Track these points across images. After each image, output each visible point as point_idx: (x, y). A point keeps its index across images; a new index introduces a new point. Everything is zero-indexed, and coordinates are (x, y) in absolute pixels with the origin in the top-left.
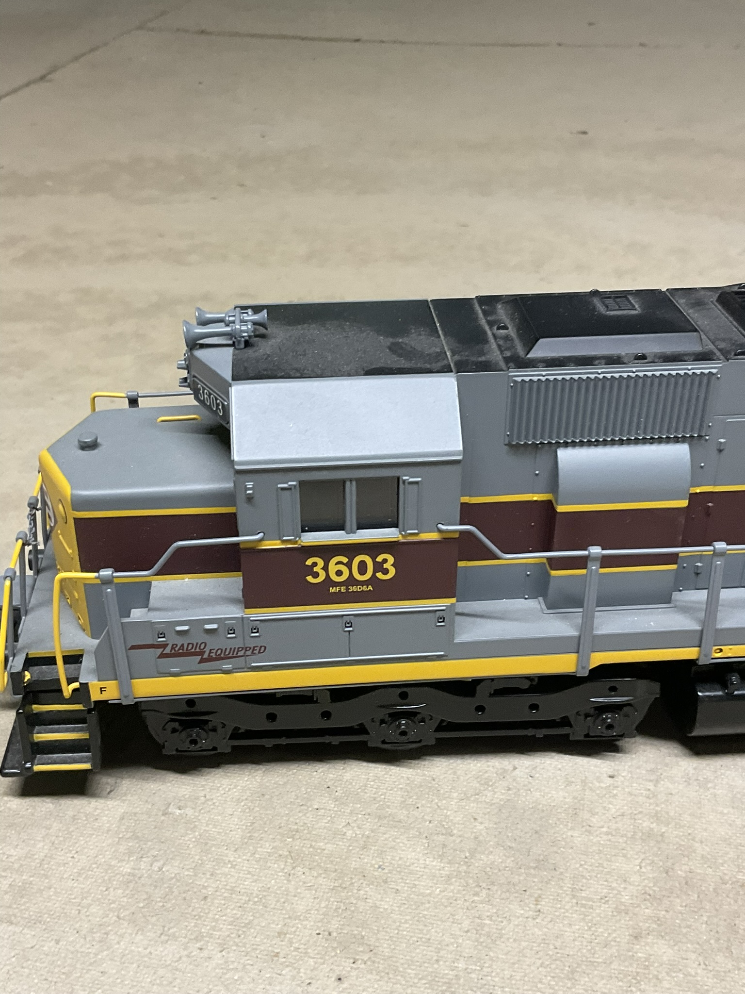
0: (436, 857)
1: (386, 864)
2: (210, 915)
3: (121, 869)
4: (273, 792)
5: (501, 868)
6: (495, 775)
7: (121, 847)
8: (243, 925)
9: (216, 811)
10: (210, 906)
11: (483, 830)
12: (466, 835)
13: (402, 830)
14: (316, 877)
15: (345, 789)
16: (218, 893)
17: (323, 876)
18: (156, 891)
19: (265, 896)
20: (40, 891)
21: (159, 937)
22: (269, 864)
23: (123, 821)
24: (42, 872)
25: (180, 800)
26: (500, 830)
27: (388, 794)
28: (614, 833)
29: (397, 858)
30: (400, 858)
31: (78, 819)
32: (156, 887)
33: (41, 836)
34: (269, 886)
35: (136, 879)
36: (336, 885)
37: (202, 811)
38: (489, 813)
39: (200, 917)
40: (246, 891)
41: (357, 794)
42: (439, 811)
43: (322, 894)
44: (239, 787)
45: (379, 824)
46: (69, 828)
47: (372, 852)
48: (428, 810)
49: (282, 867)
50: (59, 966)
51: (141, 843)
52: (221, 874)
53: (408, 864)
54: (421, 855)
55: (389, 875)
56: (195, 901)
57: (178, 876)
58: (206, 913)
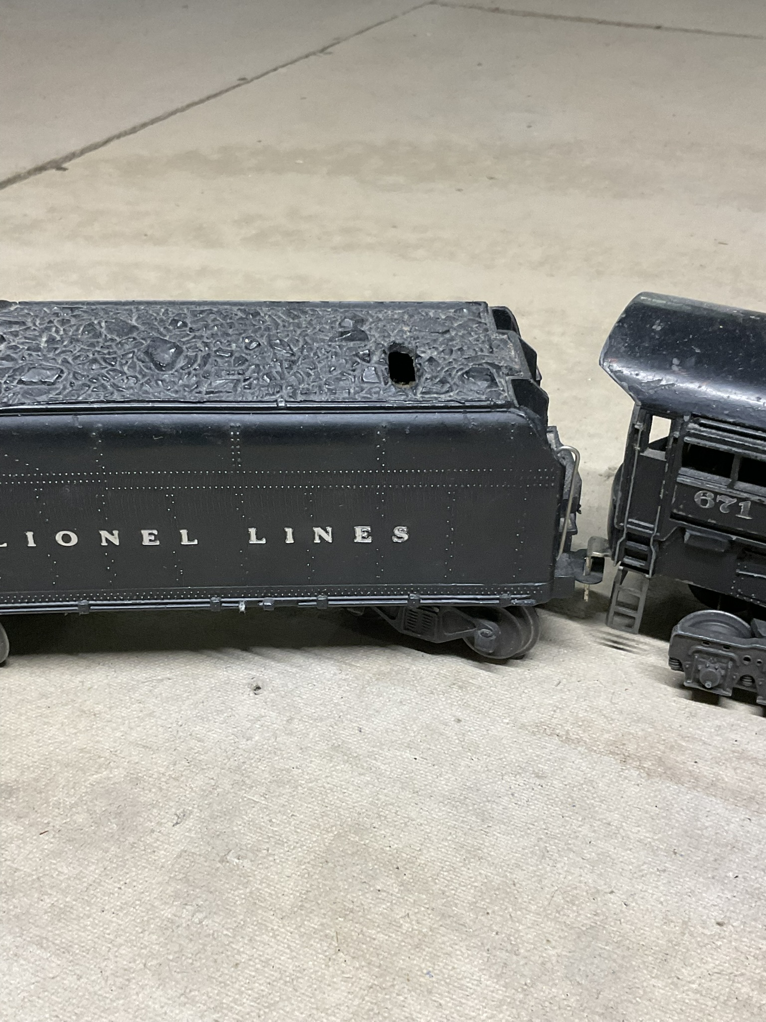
0: (493, 975)
1: (436, 972)
2: (237, 986)
3: (162, 913)
4: (338, 861)
5: (562, 1006)
6: (585, 893)
7: (170, 888)
8: (266, 1005)
9: (275, 869)
10: (239, 975)
11: (554, 955)
12: (532, 958)
13: (464, 936)
14: (357, 969)
15: (415, 874)
16: (251, 963)
17: (365, 969)
18: (190, 945)
19: (298, 978)
20: (78, 918)
21: (179, 998)
22: (312, 942)
23: (179, 860)
24: (86, 898)
25: (241, 849)
26: (572, 961)
27: (459, 891)
28: (704, 993)
29: (450, 968)
30: (454, 968)
31: (135, 847)
32: (191, 940)
33: (96, 858)
34: (305, 967)
35: (174, 927)
36: (376, 982)
37: (260, 866)
38: (565, 938)
39: (226, 985)
40: (281, 967)
41: (426, 883)
42: (510, 922)
43: (357, 989)
44: (305, 847)
45: (441, 923)
46: (125, 855)
47: (424, 953)
48: (499, 919)
49: (325, 948)
50: (73, 1005)
51: (191, 888)
52: (260, 941)
53: (460, 977)
54: (477, 969)
55: (436, 985)
56: (225, 965)
57: (216, 934)
58: (232, 982)
